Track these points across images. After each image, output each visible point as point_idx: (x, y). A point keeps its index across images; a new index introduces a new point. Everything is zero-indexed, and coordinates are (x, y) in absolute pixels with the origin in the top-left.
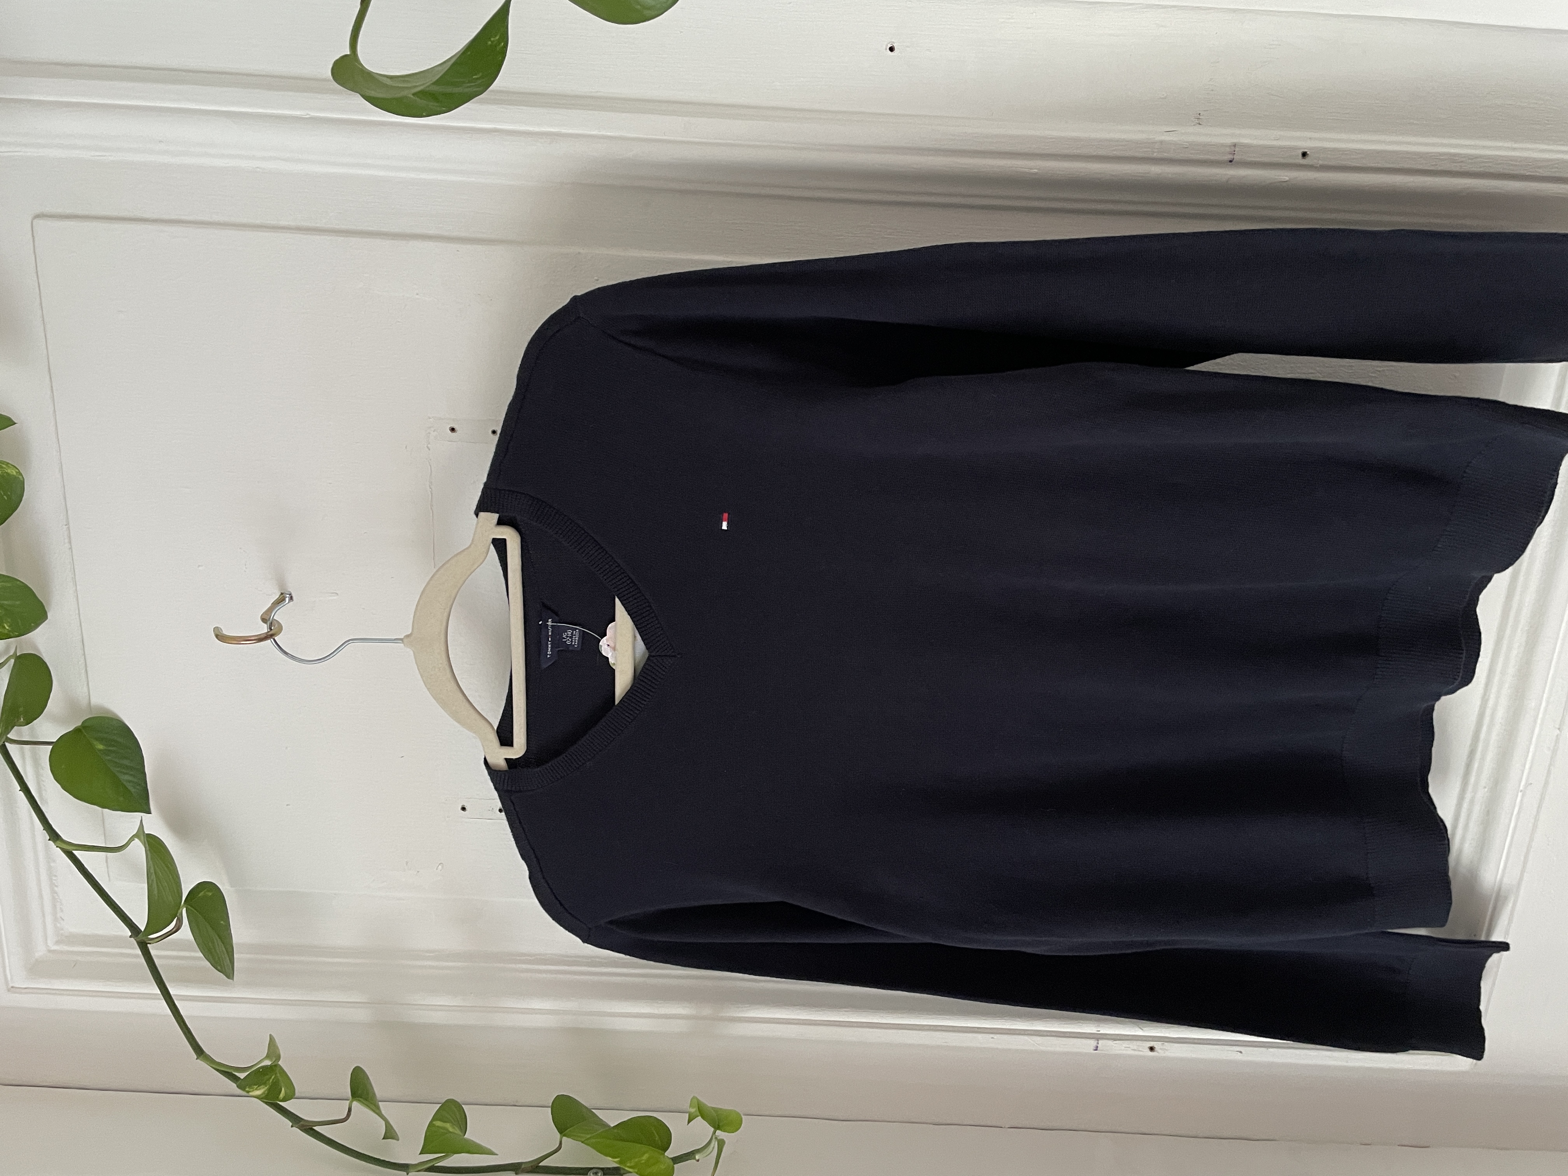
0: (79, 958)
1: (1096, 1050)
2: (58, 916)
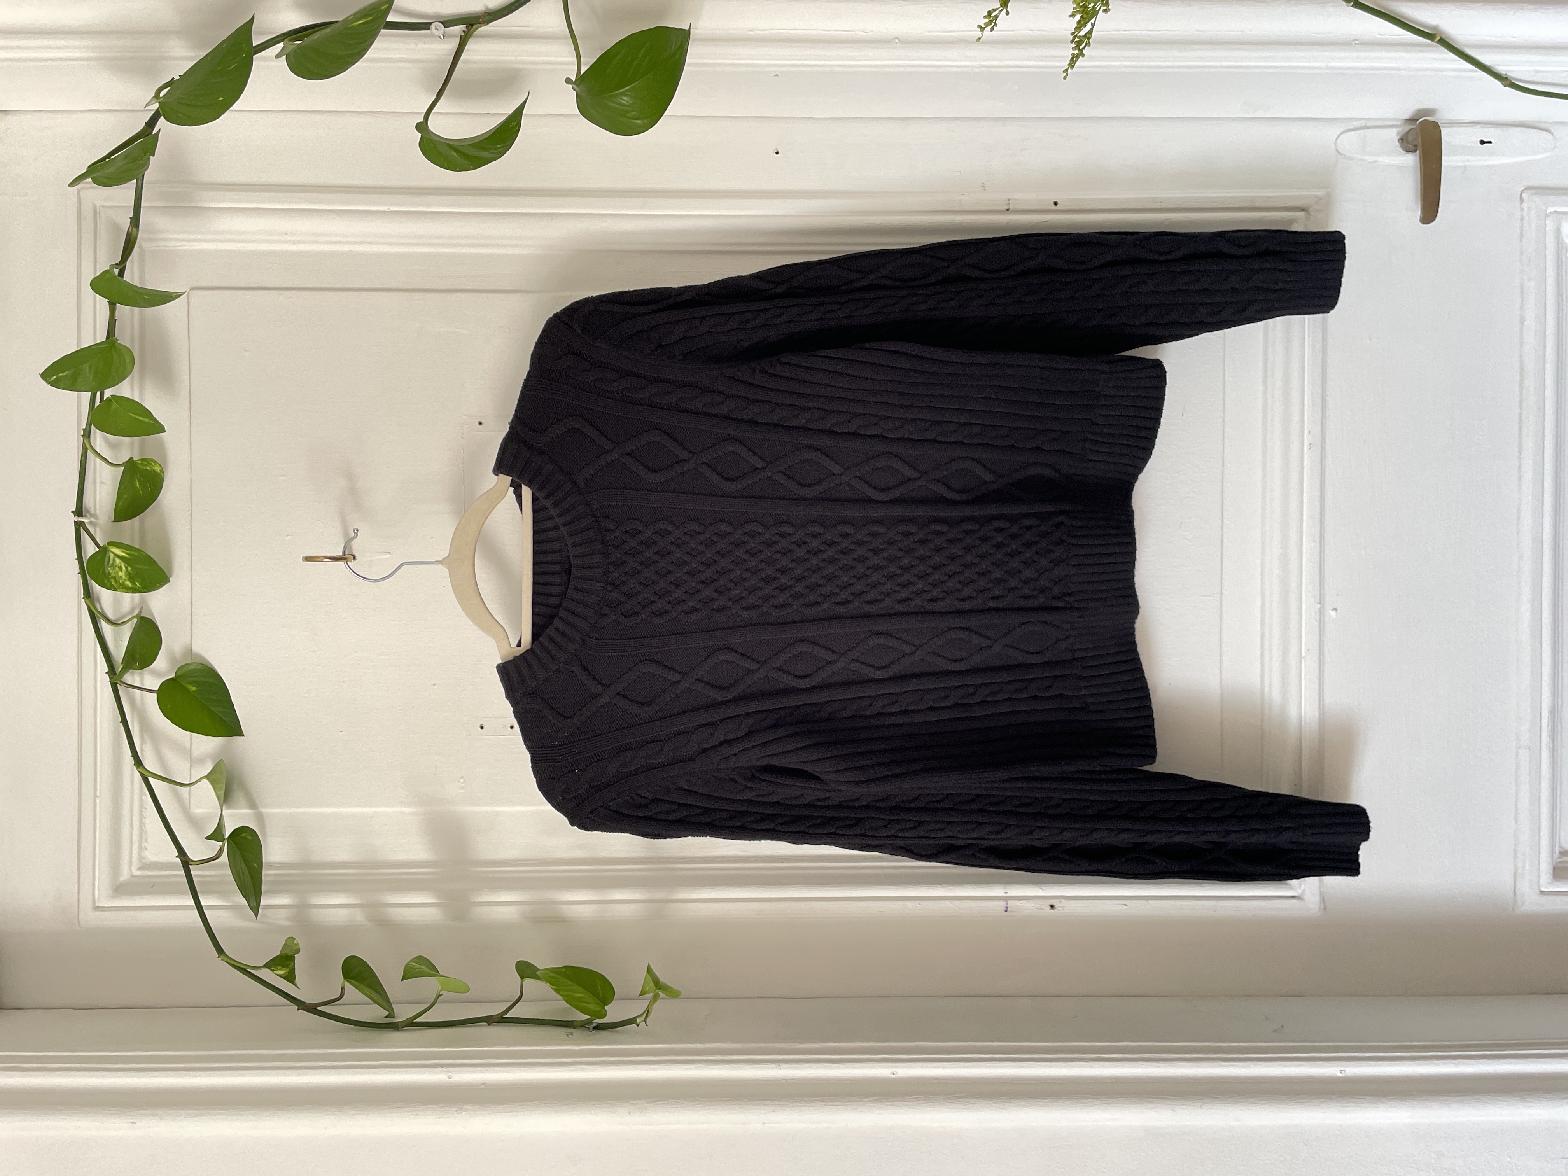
0: (157, 880)
1: (1006, 911)
2: (143, 846)
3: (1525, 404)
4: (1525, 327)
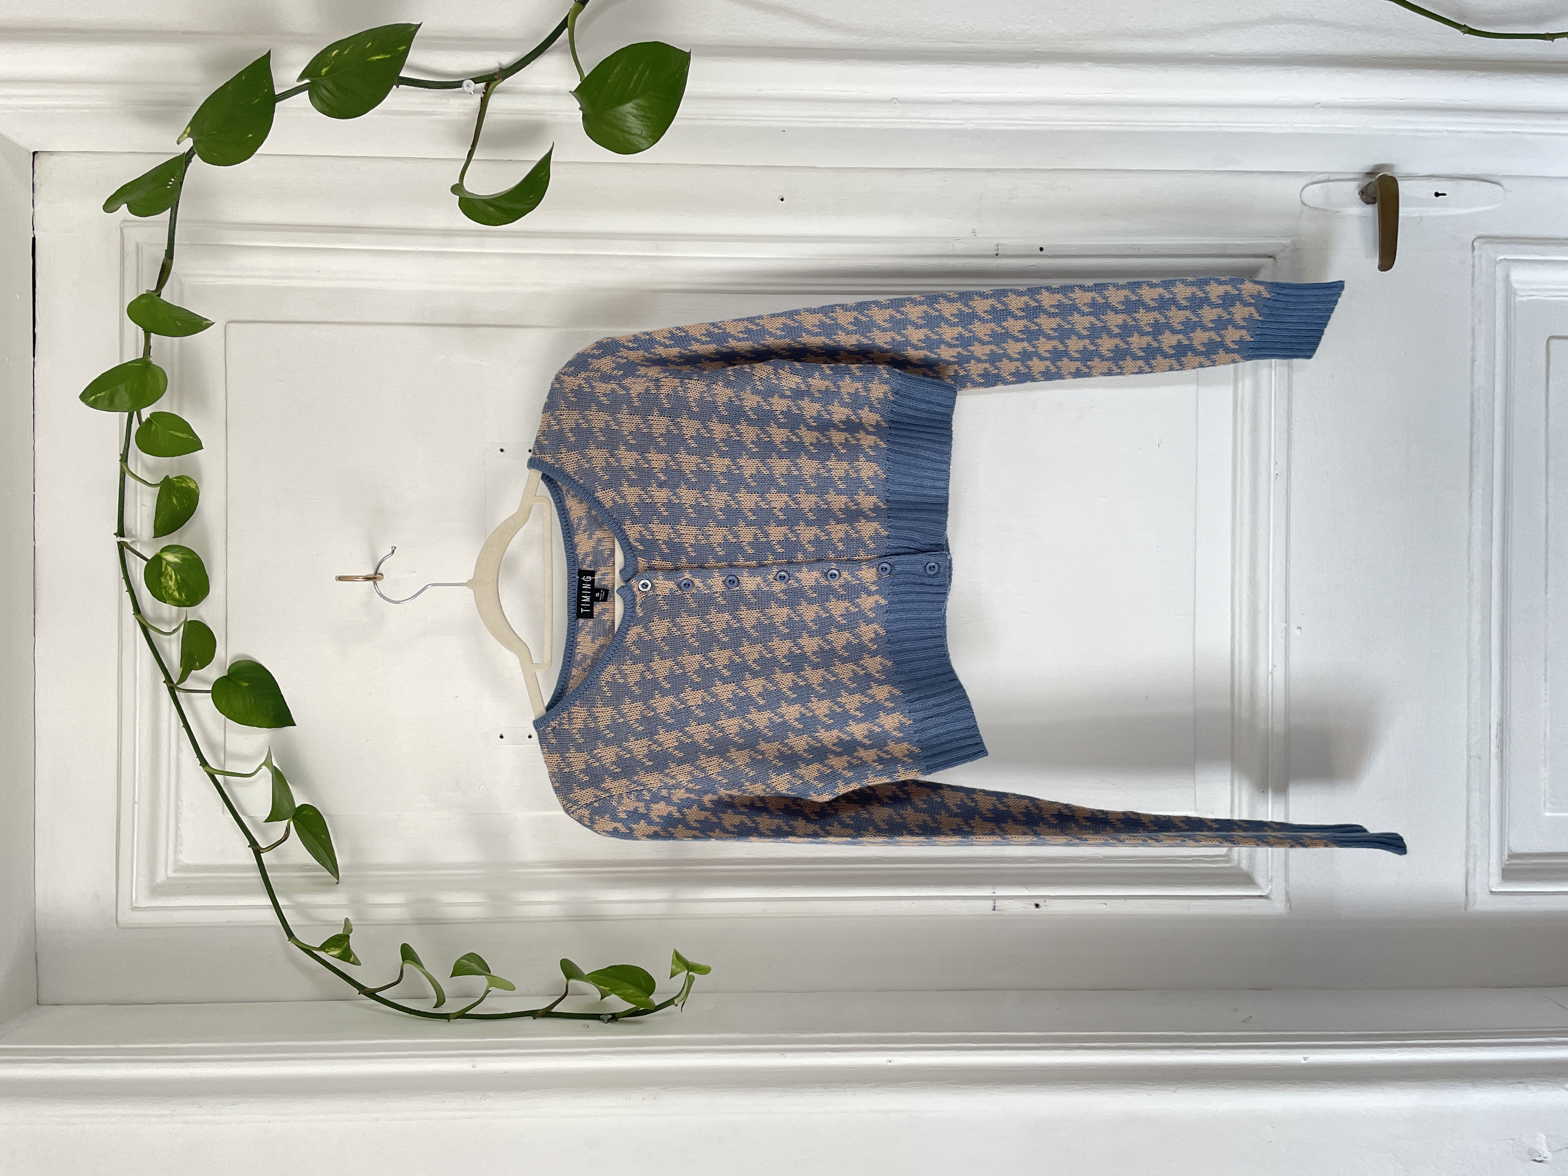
0: (192, 881)
1: (994, 910)
2: (178, 848)
3: (1475, 438)
4: (1475, 366)
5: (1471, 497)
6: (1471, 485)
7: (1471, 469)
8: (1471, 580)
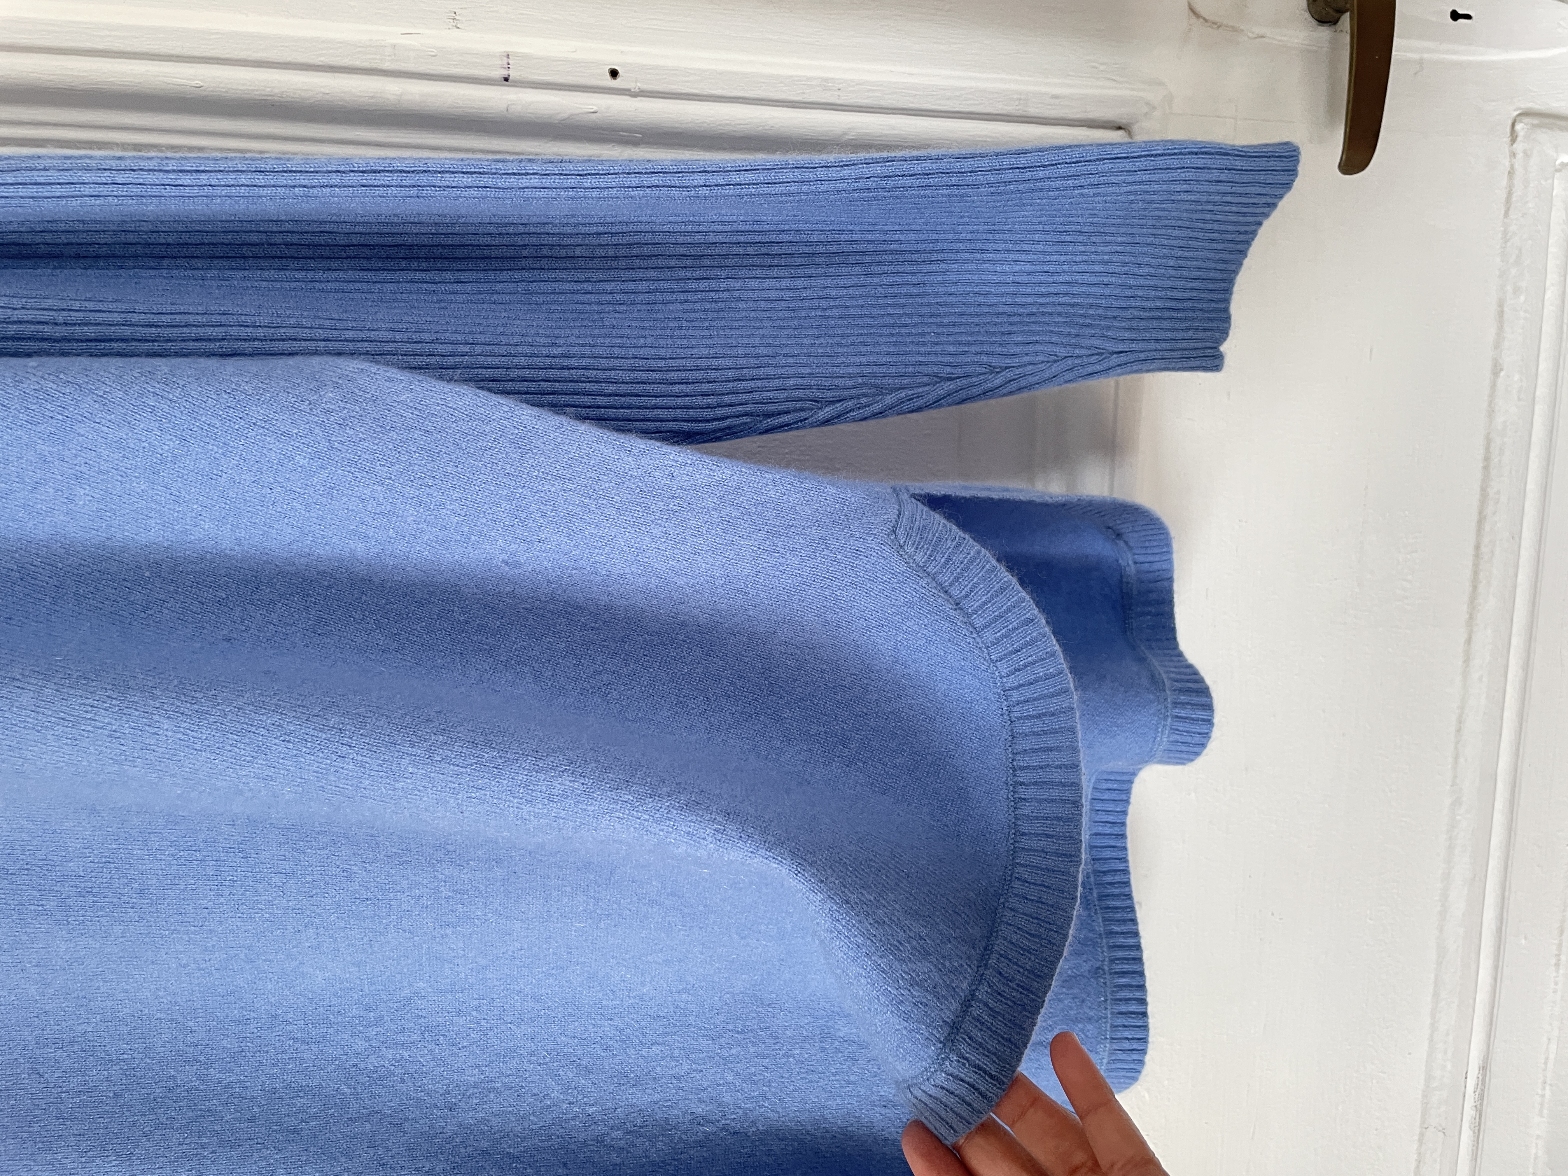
3: (1487, 527)
4: (1500, 381)
5: (1469, 641)
6: (1471, 617)
7: (1475, 588)
8: (1457, 803)
